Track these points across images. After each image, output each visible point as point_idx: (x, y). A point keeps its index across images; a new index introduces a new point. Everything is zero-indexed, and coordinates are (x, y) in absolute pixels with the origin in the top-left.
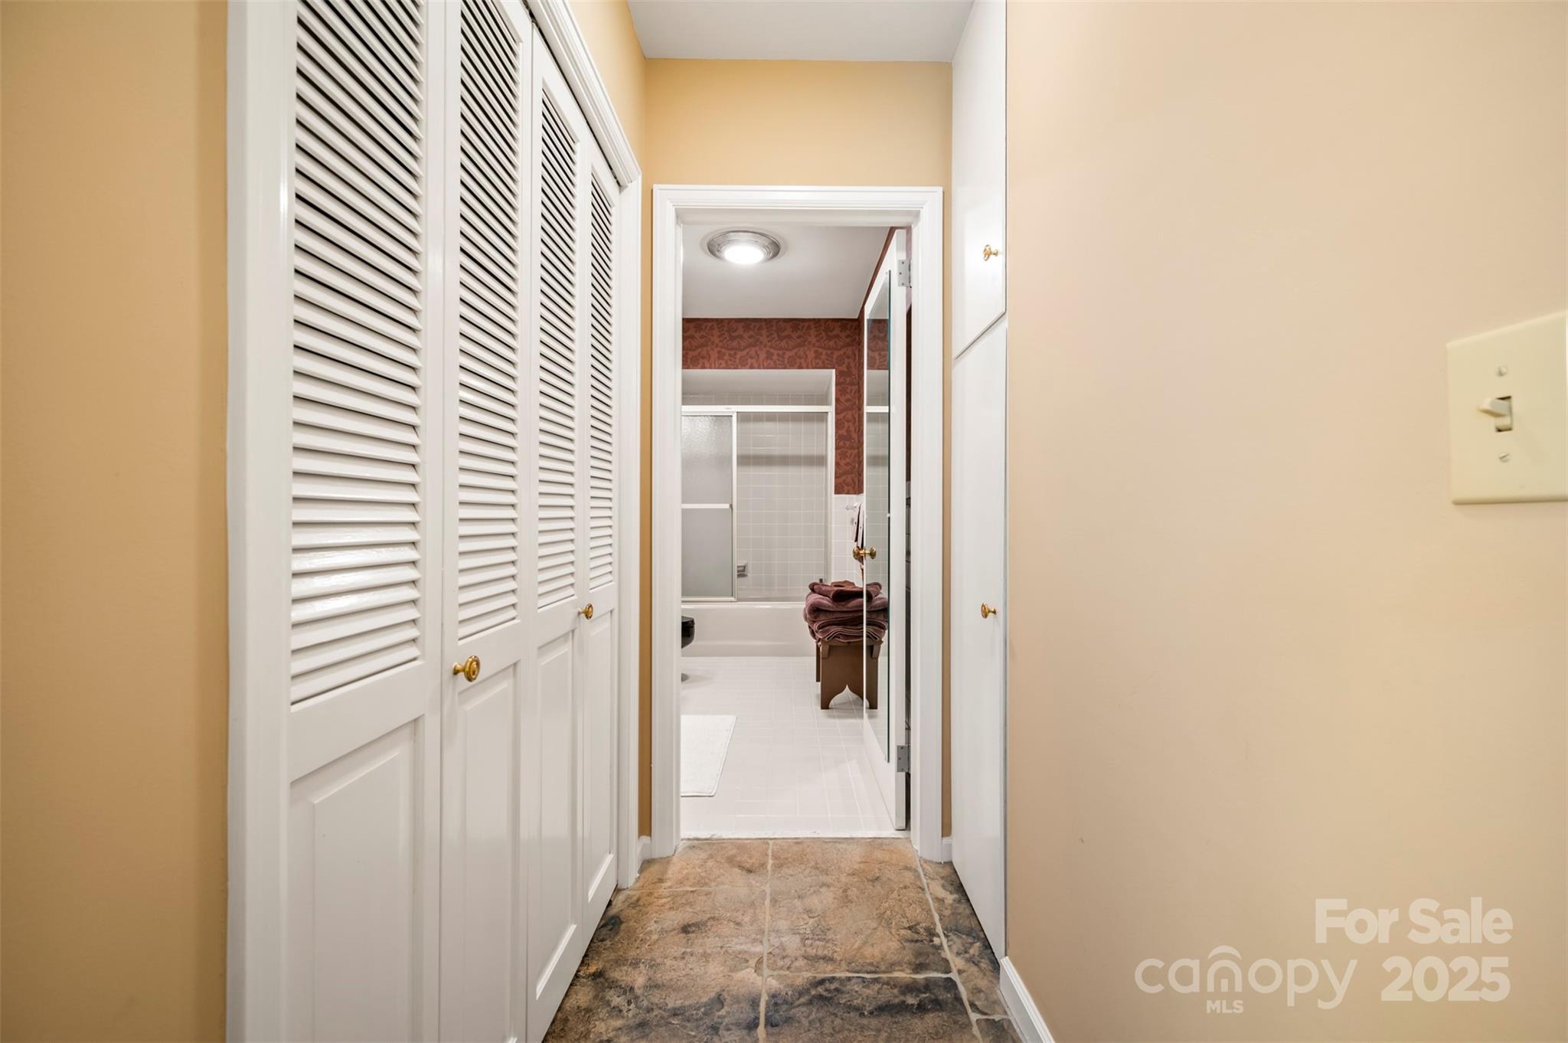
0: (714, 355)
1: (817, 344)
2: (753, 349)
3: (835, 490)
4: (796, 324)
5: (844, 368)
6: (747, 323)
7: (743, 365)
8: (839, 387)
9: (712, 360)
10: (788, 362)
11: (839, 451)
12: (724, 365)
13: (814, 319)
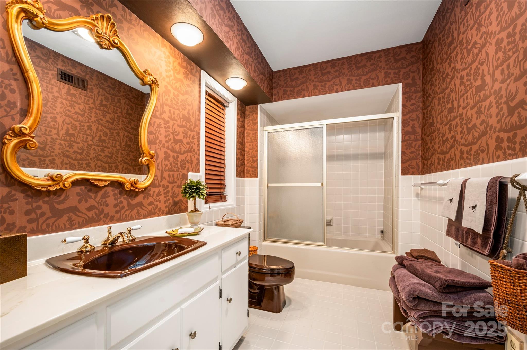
0: (311, 87)
1: (386, 67)
2: (338, 79)
3: (402, 172)
4: (369, 56)
5: (410, 81)
6: (333, 63)
7: (331, 90)
8: (406, 96)
9: (310, 91)
10: (363, 84)
11: (405, 143)
12: (317, 92)
13: (384, 50)
